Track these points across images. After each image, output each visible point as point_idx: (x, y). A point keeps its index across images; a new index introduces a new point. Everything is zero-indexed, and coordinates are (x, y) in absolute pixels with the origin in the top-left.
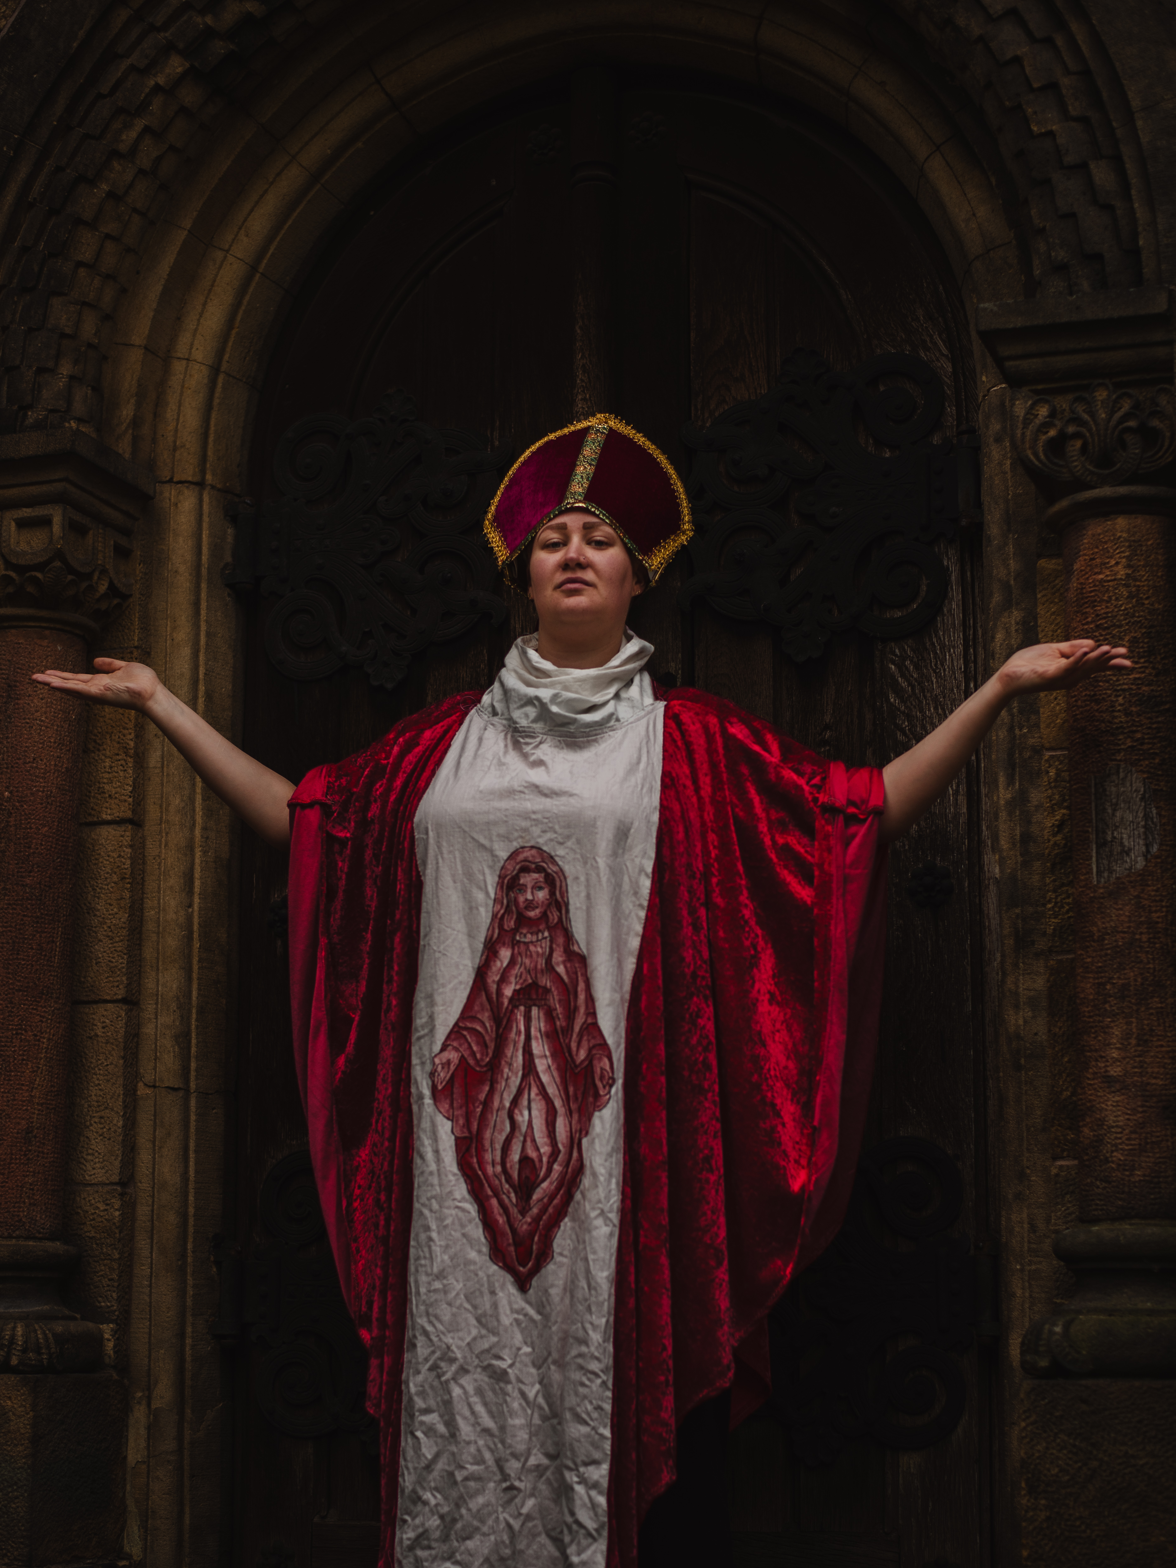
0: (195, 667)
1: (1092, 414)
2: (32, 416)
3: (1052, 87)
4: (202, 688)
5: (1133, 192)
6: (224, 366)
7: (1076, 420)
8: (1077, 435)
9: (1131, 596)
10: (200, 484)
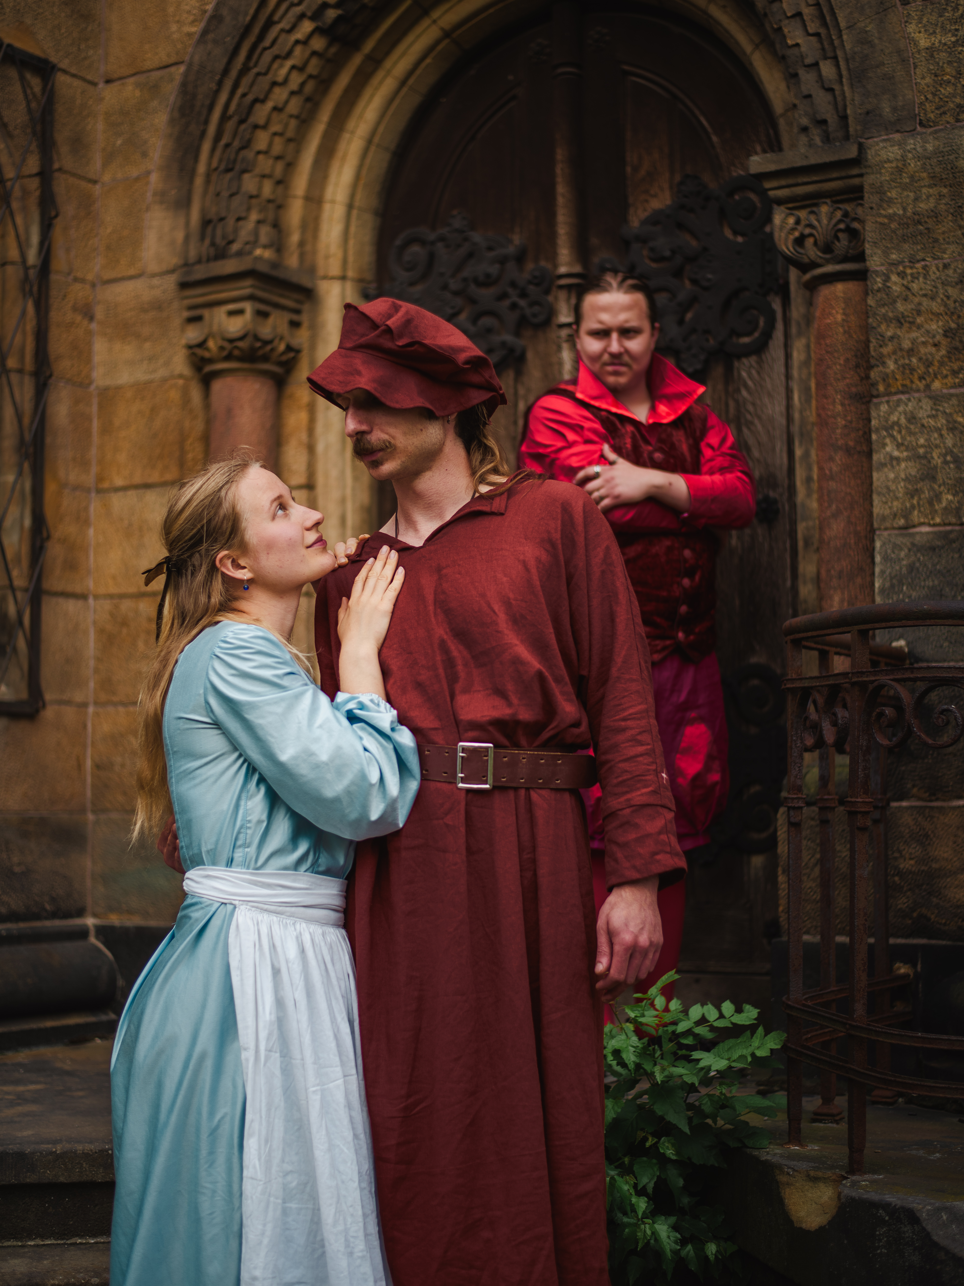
1: (819, 222)
2: (235, 247)
3: (799, 15)
5: (844, 80)
6: (356, 203)
7: (810, 226)
8: (811, 235)
9: (845, 332)
10: (343, 278)
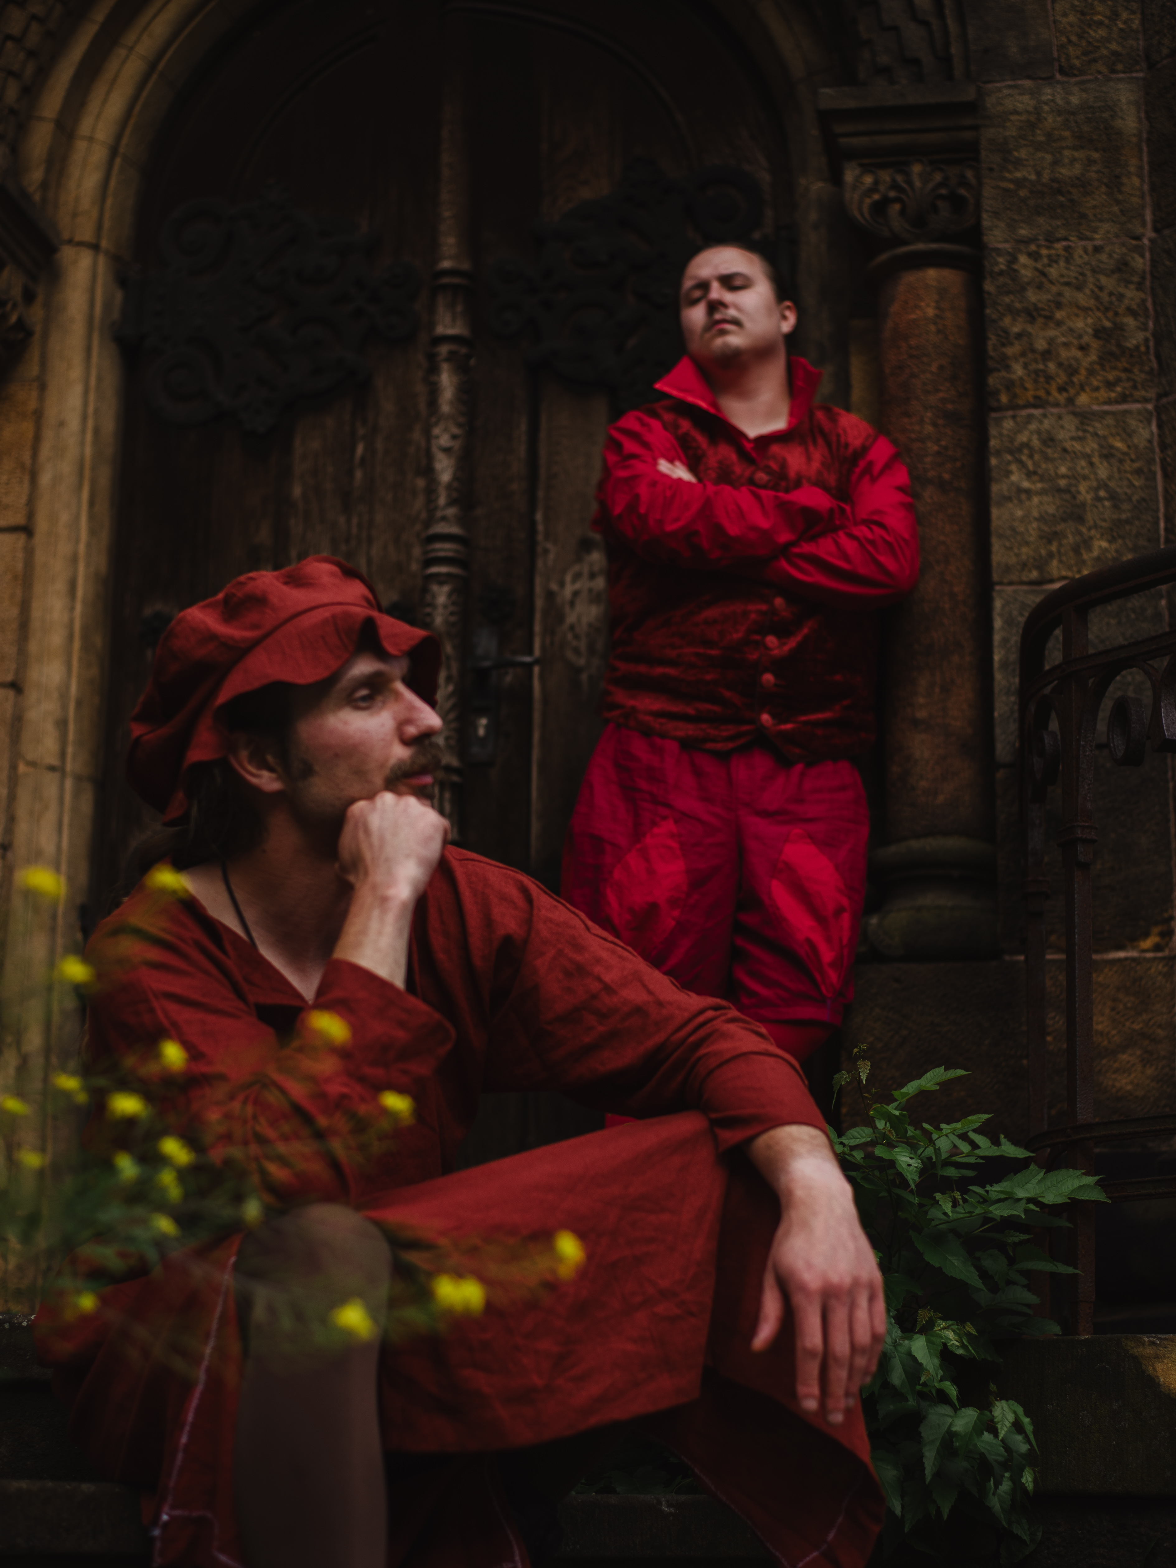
0: (85, 404)
1: (910, 183)
4: (90, 424)
6: (122, 150)
7: (896, 187)
8: (897, 200)
10: (95, 247)
